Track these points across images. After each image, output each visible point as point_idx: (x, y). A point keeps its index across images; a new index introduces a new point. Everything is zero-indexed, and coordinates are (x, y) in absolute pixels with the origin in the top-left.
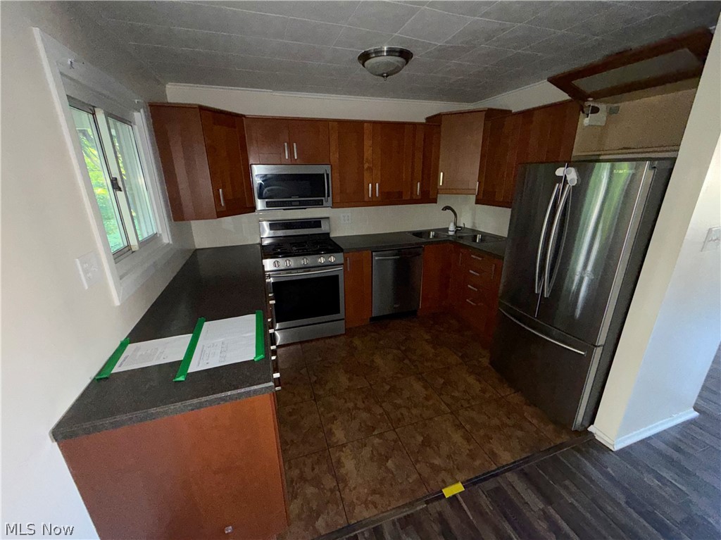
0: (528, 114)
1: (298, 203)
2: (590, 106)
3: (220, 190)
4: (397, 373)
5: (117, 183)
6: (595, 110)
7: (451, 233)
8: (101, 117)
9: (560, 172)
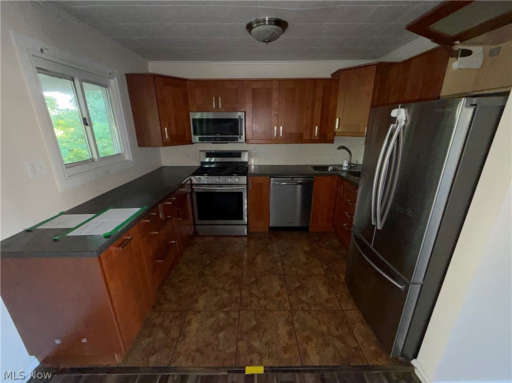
0: (407, 63)
1: (220, 139)
2: (460, 49)
3: (166, 128)
4: (267, 271)
5: (86, 121)
6: (467, 53)
7: (344, 169)
8: (77, 82)
9: (394, 113)
